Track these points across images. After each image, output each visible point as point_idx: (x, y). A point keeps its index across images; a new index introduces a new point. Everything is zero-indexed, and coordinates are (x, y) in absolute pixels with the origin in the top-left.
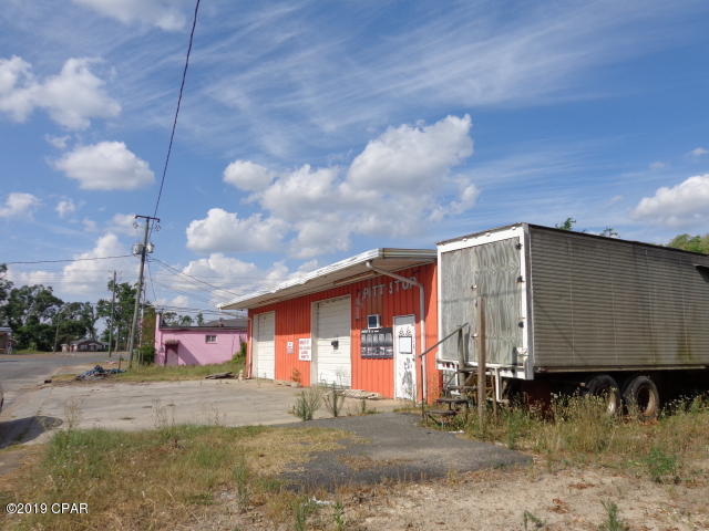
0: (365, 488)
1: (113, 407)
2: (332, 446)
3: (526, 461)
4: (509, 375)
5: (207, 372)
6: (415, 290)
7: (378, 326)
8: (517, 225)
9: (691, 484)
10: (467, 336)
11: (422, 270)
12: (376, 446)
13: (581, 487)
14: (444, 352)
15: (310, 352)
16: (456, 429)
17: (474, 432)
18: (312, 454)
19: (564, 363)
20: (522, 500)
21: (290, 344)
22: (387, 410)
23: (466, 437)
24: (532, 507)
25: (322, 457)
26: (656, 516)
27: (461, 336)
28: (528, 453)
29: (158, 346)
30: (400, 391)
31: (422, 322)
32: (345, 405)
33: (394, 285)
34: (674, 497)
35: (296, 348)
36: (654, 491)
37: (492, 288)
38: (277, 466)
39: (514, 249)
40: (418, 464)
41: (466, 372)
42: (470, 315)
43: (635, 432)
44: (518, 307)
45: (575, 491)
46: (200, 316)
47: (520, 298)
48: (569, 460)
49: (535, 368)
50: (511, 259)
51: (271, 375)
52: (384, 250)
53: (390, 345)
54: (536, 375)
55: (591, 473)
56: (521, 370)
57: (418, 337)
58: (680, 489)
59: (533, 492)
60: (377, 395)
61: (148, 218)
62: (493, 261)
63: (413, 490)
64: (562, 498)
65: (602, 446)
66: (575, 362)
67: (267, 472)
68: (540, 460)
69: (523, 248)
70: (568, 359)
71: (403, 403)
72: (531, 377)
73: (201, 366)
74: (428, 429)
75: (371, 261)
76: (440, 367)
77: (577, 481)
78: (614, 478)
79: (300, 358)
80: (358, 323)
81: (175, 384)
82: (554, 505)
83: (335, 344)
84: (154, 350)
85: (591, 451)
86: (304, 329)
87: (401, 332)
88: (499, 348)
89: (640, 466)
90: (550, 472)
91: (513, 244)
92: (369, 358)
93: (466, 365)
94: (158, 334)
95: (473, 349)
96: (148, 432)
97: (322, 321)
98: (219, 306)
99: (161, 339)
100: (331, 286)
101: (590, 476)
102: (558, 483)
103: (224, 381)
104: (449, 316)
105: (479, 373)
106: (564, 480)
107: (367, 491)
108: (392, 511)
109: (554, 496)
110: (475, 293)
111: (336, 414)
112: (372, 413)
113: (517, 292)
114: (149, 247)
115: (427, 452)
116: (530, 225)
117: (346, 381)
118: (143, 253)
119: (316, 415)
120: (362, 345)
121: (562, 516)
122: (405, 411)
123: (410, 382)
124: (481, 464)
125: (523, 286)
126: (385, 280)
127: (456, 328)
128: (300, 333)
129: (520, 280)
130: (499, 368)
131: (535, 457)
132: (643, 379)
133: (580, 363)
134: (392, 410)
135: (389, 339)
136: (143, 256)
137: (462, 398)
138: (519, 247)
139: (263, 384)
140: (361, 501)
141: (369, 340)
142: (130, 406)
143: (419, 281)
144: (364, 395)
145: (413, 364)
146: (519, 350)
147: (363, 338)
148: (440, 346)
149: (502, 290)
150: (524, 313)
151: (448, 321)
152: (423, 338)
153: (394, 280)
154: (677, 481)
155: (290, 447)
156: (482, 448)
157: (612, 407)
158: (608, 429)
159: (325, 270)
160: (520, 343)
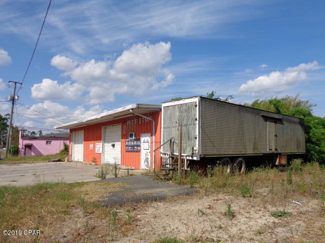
0: (135, 204)
1: (4, 176)
2: (118, 189)
3: (197, 192)
4: (190, 158)
5: (48, 158)
6: (150, 122)
7: (134, 138)
8: (196, 97)
9: (255, 197)
10: (173, 142)
11: (155, 114)
12: (136, 188)
13: (217, 200)
14: (164, 149)
15: (101, 149)
16: (169, 181)
17: (176, 181)
18: (110, 193)
19: (211, 153)
20: (197, 206)
21: (91, 146)
22: (138, 174)
23: (173, 184)
24: (200, 208)
25: (114, 194)
26: (243, 209)
27: (171, 143)
28: (198, 189)
29: (20, 146)
30: (143, 166)
31: (154, 136)
32: (120, 173)
33: (141, 119)
34: (250, 202)
35: (94, 147)
36: (243, 200)
37: (185, 122)
38: (95, 198)
39: (194, 107)
40: (155, 195)
41: (173, 157)
42: (175, 133)
43: (237, 179)
44: (195, 130)
45: (215, 202)
46: (40, 132)
47: (196, 127)
48: (213, 191)
49: (201, 155)
50: (193, 111)
51: (81, 160)
52: (138, 105)
53: (140, 146)
54: (201, 158)
55: (221, 195)
56: (195, 156)
57: (152, 143)
58: (251, 199)
59: (200, 203)
60: (133, 168)
61: (16, 83)
62: (185, 111)
63: (155, 204)
64: (211, 204)
65: (225, 185)
66: (216, 153)
67: (92, 200)
68: (202, 191)
69: (198, 106)
70: (213, 152)
71: (145, 171)
72: (199, 159)
73: (44, 156)
74: (157, 181)
75: (132, 109)
76: (162, 155)
77: (216, 198)
78: (229, 197)
79: (96, 152)
80: (124, 136)
81: (33, 165)
82: (209, 207)
83: (113, 146)
84: (18, 148)
85: (221, 187)
86: (99, 139)
87: (144, 140)
88: (186, 148)
89: (238, 192)
90: (206, 195)
91: (194, 105)
92: (129, 151)
93: (173, 155)
94: (21, 141)
95: (176, 148)
96: (30, 186)
97: (107, 135)
98: (55, 127)
99: (22, 143)
100: (112, 119)
101: (221, 196)
102: (209, 199)
103: (58, 163)
104: (166, 134)
105: (179, 158)
106: (211, 198)
107: (136, 206)
108: (147, 212)
109: (208, 204)
110: (177, 125)
111: (116, 176)
112: (132, 175)
113: (195, 124)
114: (16, 97)
115: (158, 190)
116: (201, 97)
117: (119, 162)
118: (13, 100)
119: (107, 177)
120: (126, 146)
121: (211, 211)
122: (146, 174)
123: (147, 162)
124: (180, 194)
125: (197, 122)
126: (138, 117)
127: (169, 139)
128: (96, 140)
129: (196, 119)
130: (187, 156)
131: (200, 190)
132: (240, 159)
133: (218, 153)
134: (140, 174)
135: (138, 143)
136: (13, 102)
137: (171, 168)
138: (196, 106)
139: (78, 164)
140: (135, 209)
141: (130, 143)
142: (13, 175)
143: (152, 118)
144: (127, 168)
145: (149, 154)
146: (195, 148)
147: (127, 143)
148: (162, 147)
149: (189, 123)
150: (197, 133)
151: (165, 136)
152: (154, 143)
153: (141, 117)
154: (251, 196)
155: (99, 190)
156: (180, 188)
157: (228, 170)
158: (227, 179)
159: (111, 112)
160: (195, 145)
